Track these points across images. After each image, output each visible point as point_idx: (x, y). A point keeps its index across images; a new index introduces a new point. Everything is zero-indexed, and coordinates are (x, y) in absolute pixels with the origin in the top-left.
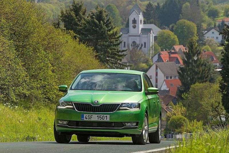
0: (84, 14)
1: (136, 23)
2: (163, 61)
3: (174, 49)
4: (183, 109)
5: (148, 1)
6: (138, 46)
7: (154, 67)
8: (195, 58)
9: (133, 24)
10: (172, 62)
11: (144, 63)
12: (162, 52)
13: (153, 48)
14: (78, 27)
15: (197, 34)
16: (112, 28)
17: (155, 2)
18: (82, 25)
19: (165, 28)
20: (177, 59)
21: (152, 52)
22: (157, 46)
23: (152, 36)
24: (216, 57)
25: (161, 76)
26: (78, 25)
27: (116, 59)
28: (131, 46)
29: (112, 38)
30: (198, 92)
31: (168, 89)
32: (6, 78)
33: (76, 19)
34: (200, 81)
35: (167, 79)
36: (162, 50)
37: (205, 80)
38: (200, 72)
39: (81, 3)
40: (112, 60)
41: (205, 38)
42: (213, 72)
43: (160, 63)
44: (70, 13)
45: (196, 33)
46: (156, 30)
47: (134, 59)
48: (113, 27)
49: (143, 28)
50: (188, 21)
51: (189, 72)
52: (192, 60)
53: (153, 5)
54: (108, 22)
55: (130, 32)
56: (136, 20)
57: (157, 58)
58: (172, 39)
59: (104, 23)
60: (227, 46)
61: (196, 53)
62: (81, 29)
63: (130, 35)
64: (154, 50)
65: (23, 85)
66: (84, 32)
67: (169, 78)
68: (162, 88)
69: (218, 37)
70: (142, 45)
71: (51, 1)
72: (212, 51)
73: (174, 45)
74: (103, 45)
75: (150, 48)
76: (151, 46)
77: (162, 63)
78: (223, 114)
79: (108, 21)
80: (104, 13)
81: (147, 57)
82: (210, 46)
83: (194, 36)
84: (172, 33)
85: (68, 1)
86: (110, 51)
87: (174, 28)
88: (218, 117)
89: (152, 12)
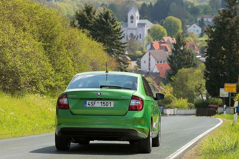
0: (94, 14)
1: (133, 19)
2: (155, 49)
3: (163, 40)
4: (171, 89)
5: (142, 1)
6: (135, 37)
7: (147, 54)
8: (182, 48)
9: (131, 20)
10: (162, 50)
11: (140, 50)
12: (154, 42)
13: (147, 39)
14: (89, 25)
15: (182, 28)
16: (116, 25)
17: (148, 2)
18: (93, 23)
19: (156, 23)
20: (166, 48)
21: (146, 42)
22: (150, 37)
23: (146, 29)
24: (197, 46)
25: (153, 61)
26: (89, 23)
27: (120, 50)
28: (129, 37)
29: (116, 34)
30: (184, 75)
31: (158, 72)
32: (37, 73)
33: (88, 18)
34: (185, 66)
35: (158, 63)
36: (154, 40)
37: (189, 65)
38: (185, 59)
39: (92, 5)
40: (116, 51)
41: (188, 31)
42: (196, 59)
43: (152, 50)
44: (83, 13)
45: (181, 26)
46: (149, 25)
47: (132, 47)
48: (118, 24)
49: (139, 23)
50: (175, 18)
51: (177, 59)
52: (179, 50)
53: (147, 4)
54: (113, 21)
55: (128, 26)
56: (133, 17)
57: (150, 47)
58: (162, 31)
59: (110, 21)
60: (210, 42)
61: (183, 44)
62: (92, 26)
63: (128, 28)
64: (148, 40)
65: (50, 78)
66: (94, 28)
67: (160, 62)
68: (153, 71)
69: (198, 30)
70: (138, 36)
71: (65, 1)
72: (194, 41)
73: (163, 36)
74: (109, 39)
75: (144, 39)
76: (145, 37)
77: (154, 50)
78: (204, 94)
79: (113, 19)
80: (110, 13)
81: (141, 46)
82: (192, 37)
83: (180, 30)
84: (162, 27)
85: (79, 1)
86: (115, 44)
87: (164, 23)
88: (200, 96)
89: (146, 10)
